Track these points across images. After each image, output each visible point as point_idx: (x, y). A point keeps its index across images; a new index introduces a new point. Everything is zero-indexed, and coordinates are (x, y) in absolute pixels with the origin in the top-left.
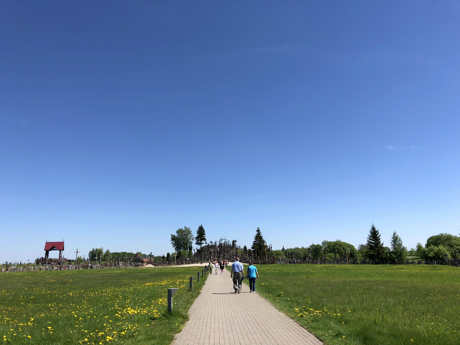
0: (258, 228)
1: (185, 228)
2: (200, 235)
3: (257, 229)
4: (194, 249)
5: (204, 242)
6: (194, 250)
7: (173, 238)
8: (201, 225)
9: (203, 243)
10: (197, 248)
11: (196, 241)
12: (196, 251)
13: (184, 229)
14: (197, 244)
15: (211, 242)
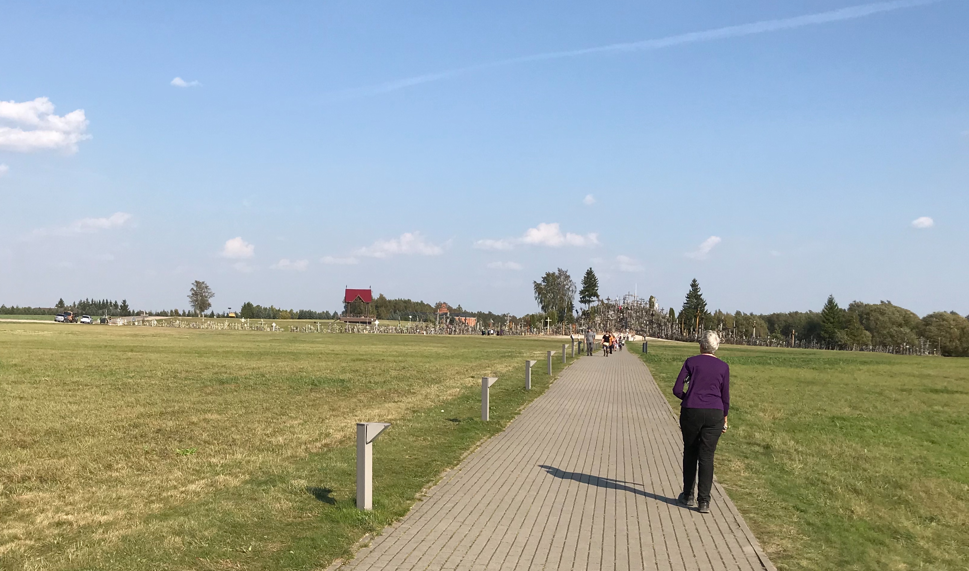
0: (694, 281)
1: (559, 271)
2: (588, 287)
3: (691, 282)
4: (576, 310)
5: (594, 298)
6: (577, 312)
7: (538, 287)
8: (591, 269)
9: (593, 301)
10: (581, 309)
11: (581, 297)
12: (580, 313)
13: (557, 273)
14: (581, 302)
15: (608, 299)
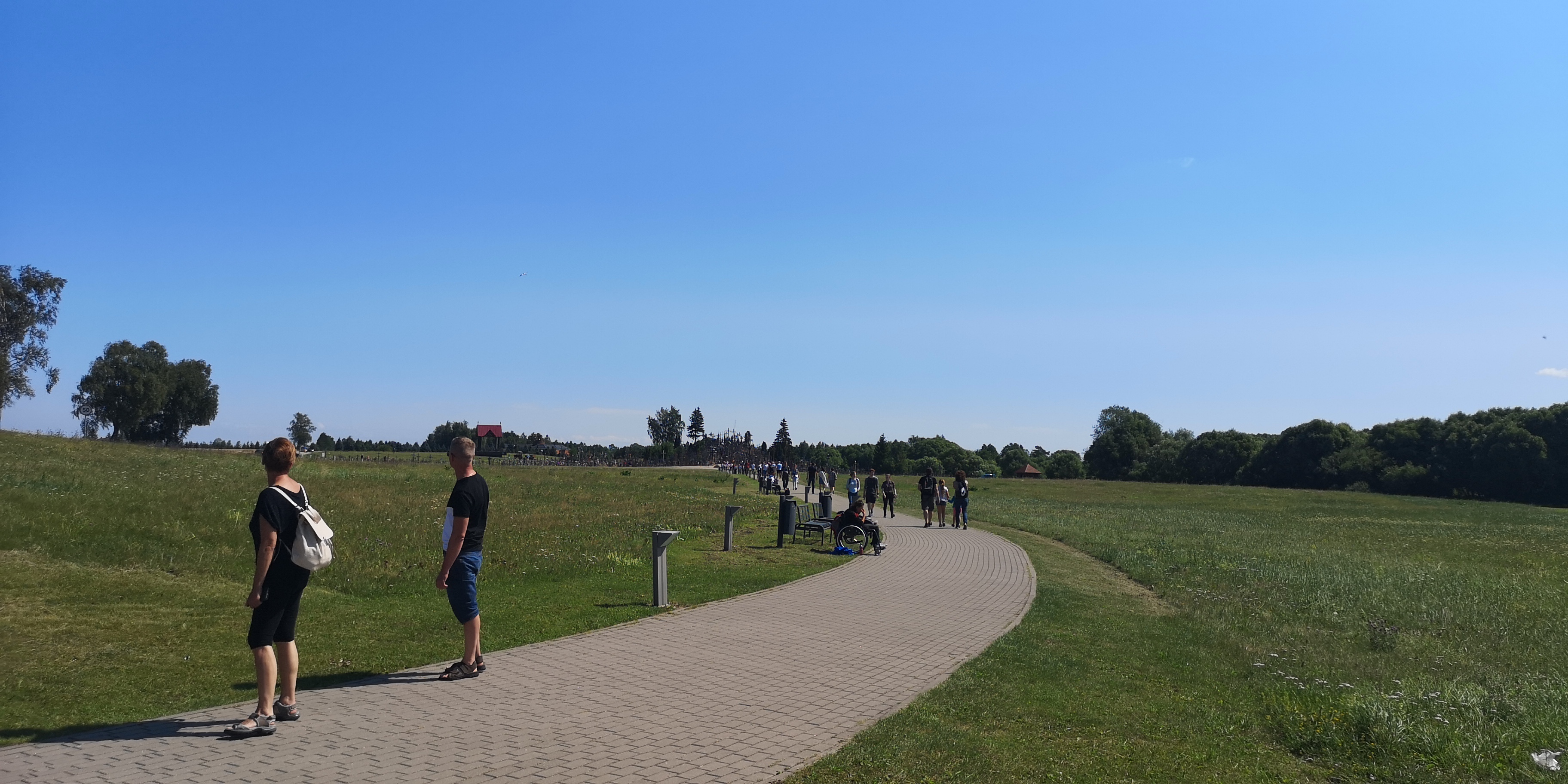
2: (694, 423)
5: (701, 433)
6: (685, 445)
7: (652, 423)
8: (698, 408)
9: (699, 435)
10: (688, 442)
11: (689, 431)
13: (670, 411)
14: (689, 436)
15: (711, 435)
